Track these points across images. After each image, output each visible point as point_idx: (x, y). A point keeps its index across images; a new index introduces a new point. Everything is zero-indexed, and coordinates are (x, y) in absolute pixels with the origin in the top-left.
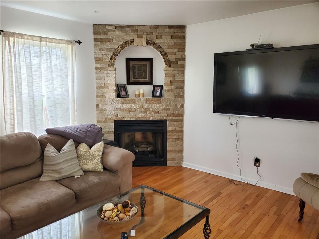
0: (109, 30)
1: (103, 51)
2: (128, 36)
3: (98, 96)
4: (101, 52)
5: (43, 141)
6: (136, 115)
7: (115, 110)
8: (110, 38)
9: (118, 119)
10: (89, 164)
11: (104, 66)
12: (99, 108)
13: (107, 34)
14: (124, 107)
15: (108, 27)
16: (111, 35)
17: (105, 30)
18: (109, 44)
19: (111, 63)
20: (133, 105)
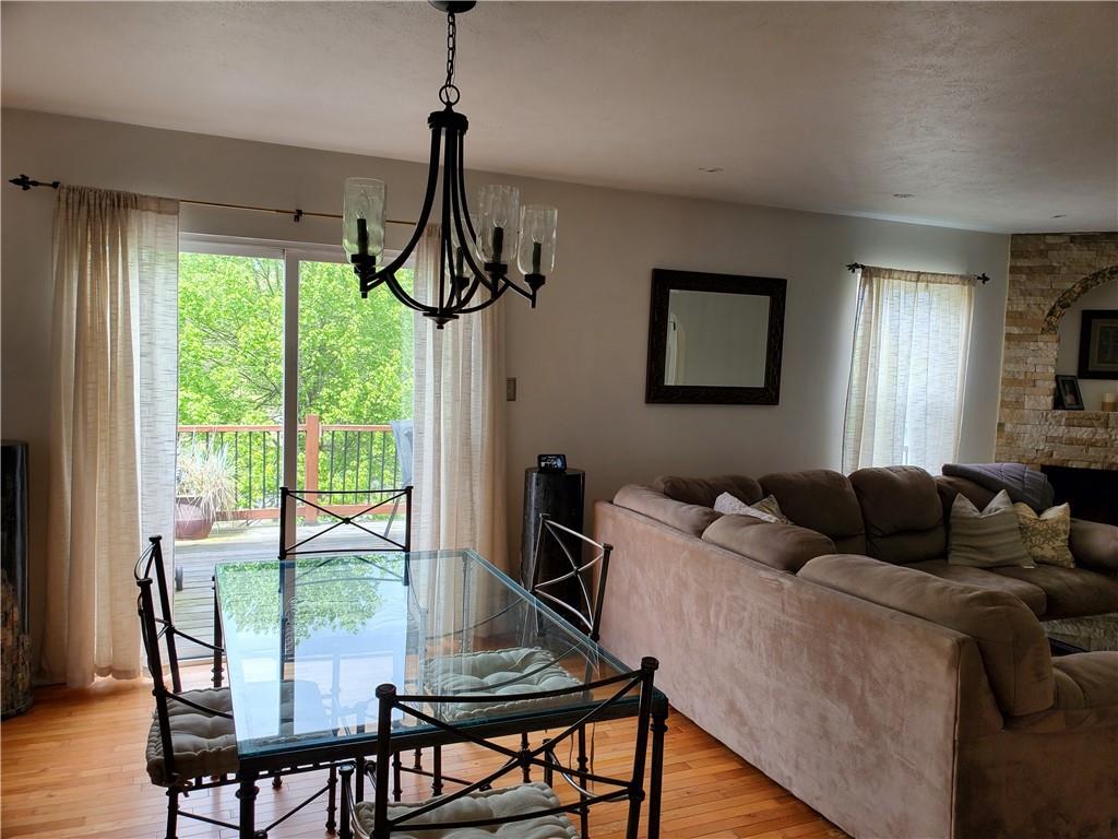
0: (1051, 247)
1: (1030, 295)
2: (1105, 258)
3: (1004, 404)
4: (1025, 299)
5: (945, 487)
6: (1106, 457)
7: (1048, 440)
8: (1055, 264)
9: (1053, 464)
10: (1045, 545)
11: (1031, 330)
12: (1003, 431)
13: (1047, 257)
14: (1074, 435)
15: (1050, 240)
16: (1055, 259)
17: (1042, 247)
18: (1048, 279)
19: (1050, 323)
20: (1101, 431)
